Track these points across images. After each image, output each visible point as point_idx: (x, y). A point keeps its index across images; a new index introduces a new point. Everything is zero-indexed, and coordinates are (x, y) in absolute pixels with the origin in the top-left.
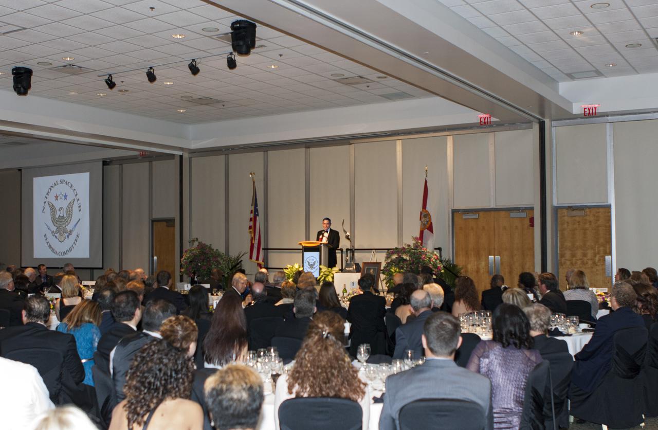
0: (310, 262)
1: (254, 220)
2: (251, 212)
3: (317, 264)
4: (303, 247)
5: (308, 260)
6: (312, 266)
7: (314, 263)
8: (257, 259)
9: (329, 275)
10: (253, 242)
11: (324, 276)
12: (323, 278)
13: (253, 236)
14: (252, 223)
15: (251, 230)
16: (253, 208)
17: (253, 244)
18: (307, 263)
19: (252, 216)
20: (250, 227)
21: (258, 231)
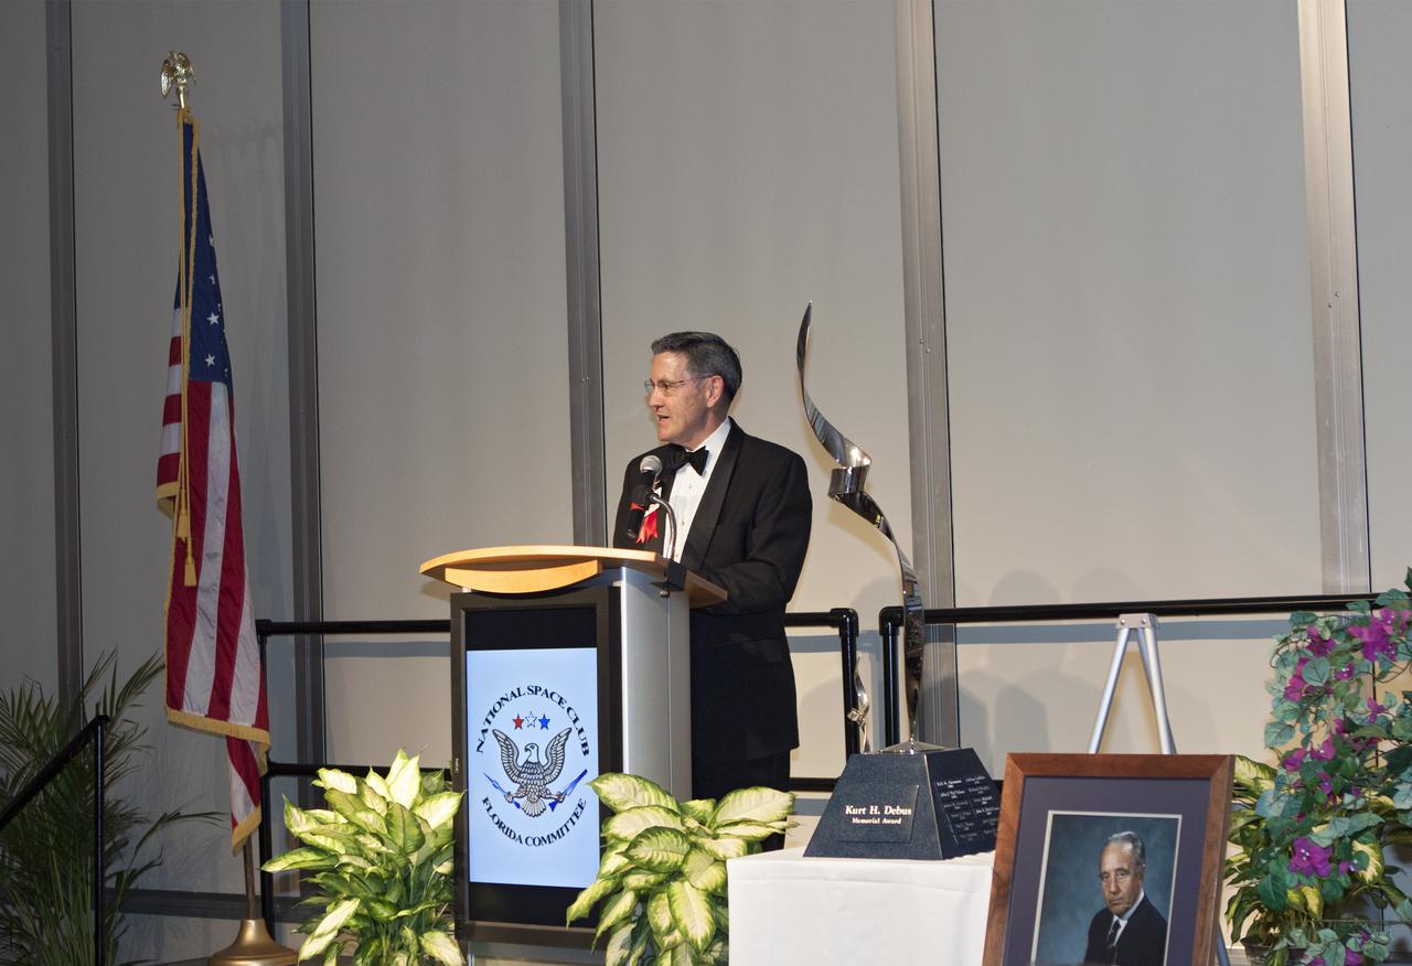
0: (520, 738)
1: (192, 410)
2: (175, 358)
3: (581, 759)
4: (458, 598)
5: (503, 723)
6: (532, 779)
7: (557, 748)
8: (220, 705)
9: (676, 874)
10: (190, 580)
11: (636, 881)
12: (625, 903)
13: (185, 532)
14: (175, 439)
15: (172, 488)
16: (182, 324)
17: (193, 591)
18: (493, 747)
19: (178, 380)
20: (167, 468)
21: (224, 492)
